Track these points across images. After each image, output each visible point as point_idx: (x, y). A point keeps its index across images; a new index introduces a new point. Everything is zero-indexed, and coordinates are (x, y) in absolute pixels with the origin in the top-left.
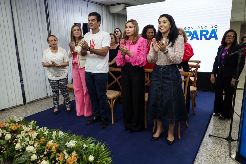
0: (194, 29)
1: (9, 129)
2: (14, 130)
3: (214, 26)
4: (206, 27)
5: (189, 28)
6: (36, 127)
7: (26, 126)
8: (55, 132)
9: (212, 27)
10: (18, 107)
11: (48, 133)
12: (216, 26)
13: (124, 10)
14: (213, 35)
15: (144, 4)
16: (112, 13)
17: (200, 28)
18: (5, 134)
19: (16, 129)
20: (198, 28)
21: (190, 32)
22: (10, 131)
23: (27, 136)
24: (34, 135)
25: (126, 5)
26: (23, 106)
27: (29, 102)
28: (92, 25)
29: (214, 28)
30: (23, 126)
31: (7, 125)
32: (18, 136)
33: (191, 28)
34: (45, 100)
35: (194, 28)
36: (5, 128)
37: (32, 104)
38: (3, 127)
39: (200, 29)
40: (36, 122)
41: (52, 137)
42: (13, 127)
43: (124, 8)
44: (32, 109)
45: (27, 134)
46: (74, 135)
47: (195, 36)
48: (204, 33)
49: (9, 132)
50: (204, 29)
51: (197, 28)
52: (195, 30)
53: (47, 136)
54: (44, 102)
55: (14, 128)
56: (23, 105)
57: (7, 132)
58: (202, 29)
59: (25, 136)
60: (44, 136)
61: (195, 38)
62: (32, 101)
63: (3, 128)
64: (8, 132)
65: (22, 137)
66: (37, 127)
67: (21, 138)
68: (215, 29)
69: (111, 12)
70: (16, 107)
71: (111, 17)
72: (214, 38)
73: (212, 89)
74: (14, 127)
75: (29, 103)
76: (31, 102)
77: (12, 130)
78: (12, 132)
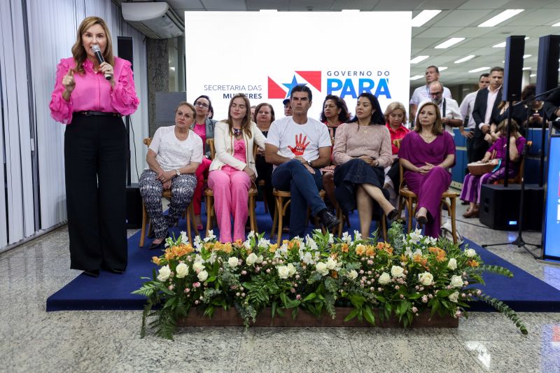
0: (346, 77)
3: (383, 74)
4: (369, 74)
5: (337, 74)
9: (380, 73)
12: (387, 73)
13: (163, 17)
14: (382, 90)
17: (358, 74)
20: (355, 73)
21: (339, 82)
29: (383, 77)
33: (340, 74)
35: (347, 74)
39: (359, 77)
47: (348, 90)
48: (366, 85)
50: (366, 77)
51: (352, 73)
52: (349, 77)
58: (362, 77)
61: (348, 93)
68: (385, 77)
69: (126, 18)
72: (385, 96)
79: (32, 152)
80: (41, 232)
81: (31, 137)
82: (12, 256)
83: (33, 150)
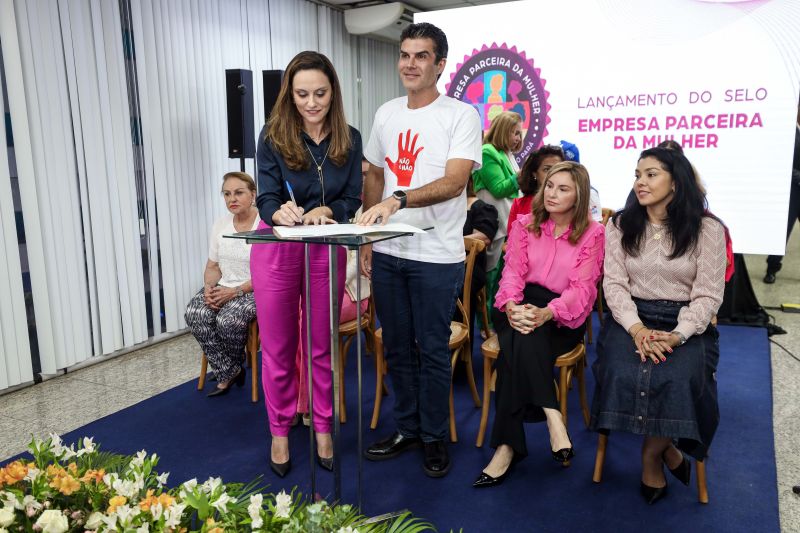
1: (46, 489)
2: (68, 492)
6: (159, 478)
7: (116, 475)
8: (259, 497)
10: (13, 396)
11: (228, 504)
13: (399, 23)
15: (473, 4)
16: (352, 35)
18: (31, 513)
19: (76, 488)
22: (50, 500)
23: (139, 516)
24: (172, 511)
25: (409, 8)
26: (32, 391)
27: (53, 371)
28: (414, 72)
30: (107, 479)
31: (32, 473)
32: (95, 519)
34: (115, 362)
36: (25, 488)
37: (63, 379)
38: (15, 481)
40: (154, 456)
41: (248, 516)
42: (64, 480)
43: (402, 18)
44: (74, 403)
45: (137, 511)
46: (346, 508)
49: (47, 503)
53: (229, 515)
54: (112, 372)
55: (69, 486)
56: (31, 386)
57: (39, 506)
59: (130, 519)
60: (217, 515)
62: (65, 369)
63: (13, 487)
64: (40, 501)
65: (118, 523)
66: (163, 478)
67: (115, 528)
69: (351, 30)
70: (6, 394)
71: (349, 48)
73: (734, 315)
74: (68, 482)
75: (53, 378)
76: (62, 372)
77: (61, 494)
78: (60, 502)
79: (141, 236)
80: (165, 336)
81: (140, 218)
82: (107, 369)
83: (143, 233)
